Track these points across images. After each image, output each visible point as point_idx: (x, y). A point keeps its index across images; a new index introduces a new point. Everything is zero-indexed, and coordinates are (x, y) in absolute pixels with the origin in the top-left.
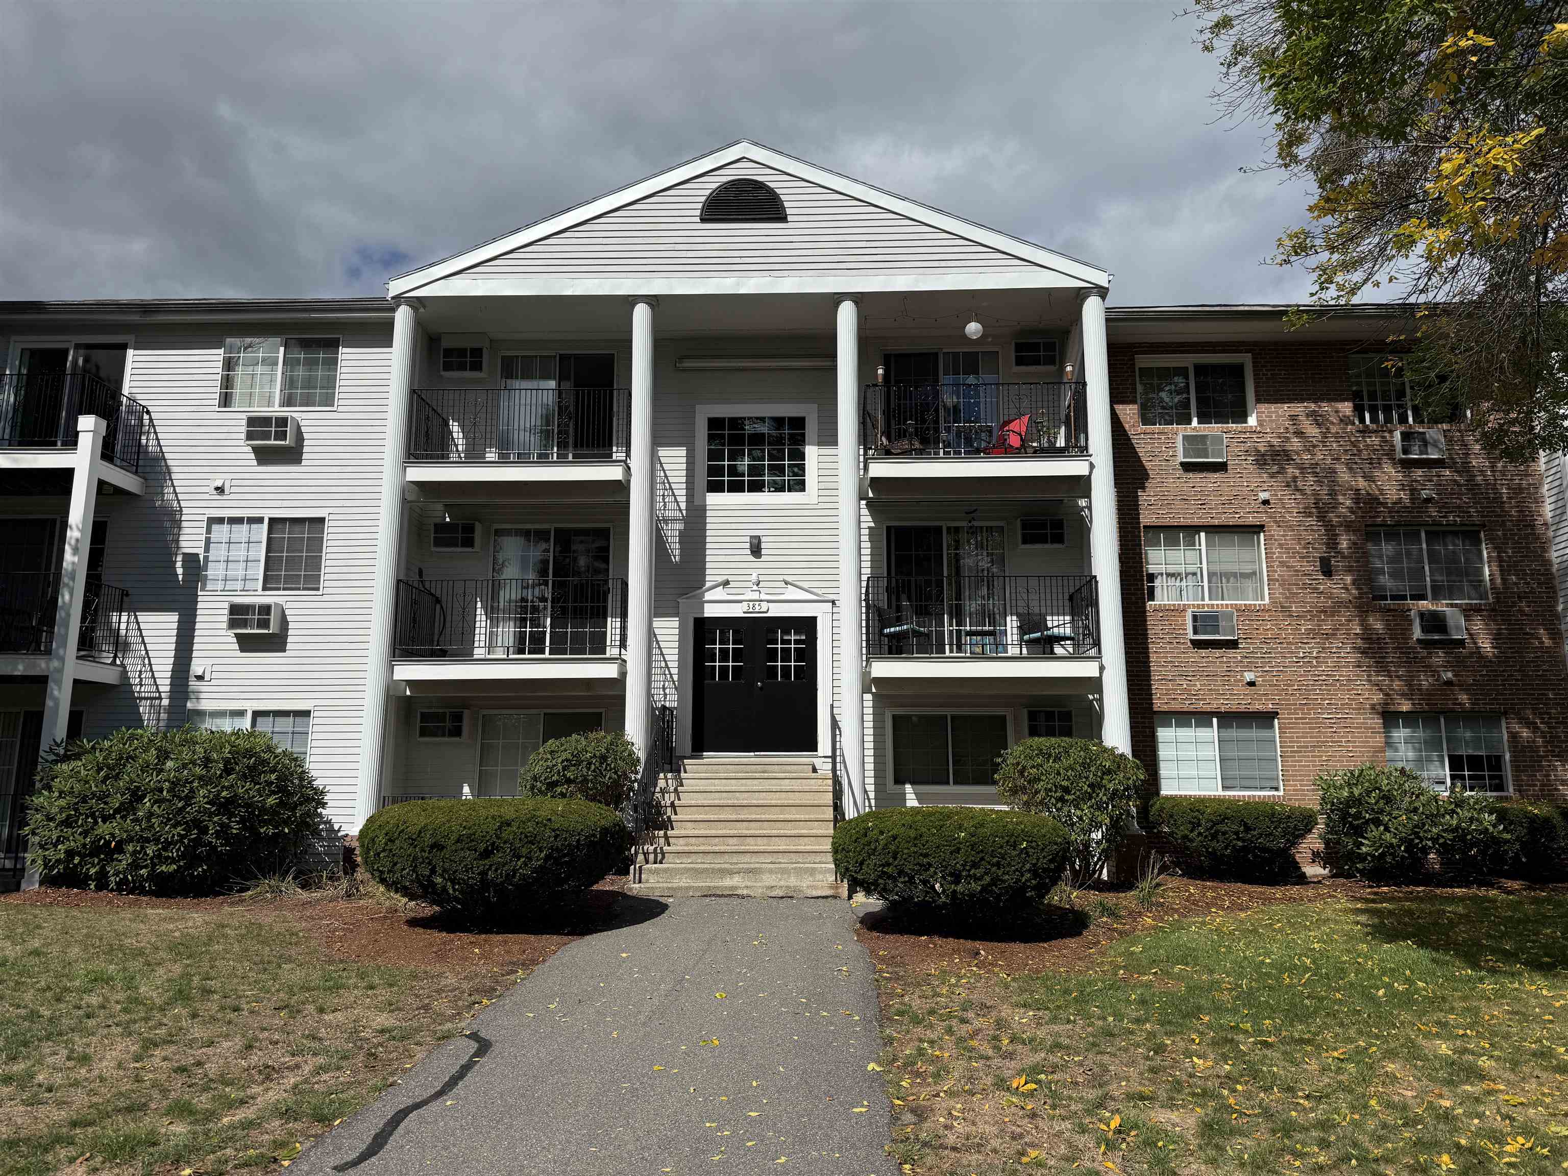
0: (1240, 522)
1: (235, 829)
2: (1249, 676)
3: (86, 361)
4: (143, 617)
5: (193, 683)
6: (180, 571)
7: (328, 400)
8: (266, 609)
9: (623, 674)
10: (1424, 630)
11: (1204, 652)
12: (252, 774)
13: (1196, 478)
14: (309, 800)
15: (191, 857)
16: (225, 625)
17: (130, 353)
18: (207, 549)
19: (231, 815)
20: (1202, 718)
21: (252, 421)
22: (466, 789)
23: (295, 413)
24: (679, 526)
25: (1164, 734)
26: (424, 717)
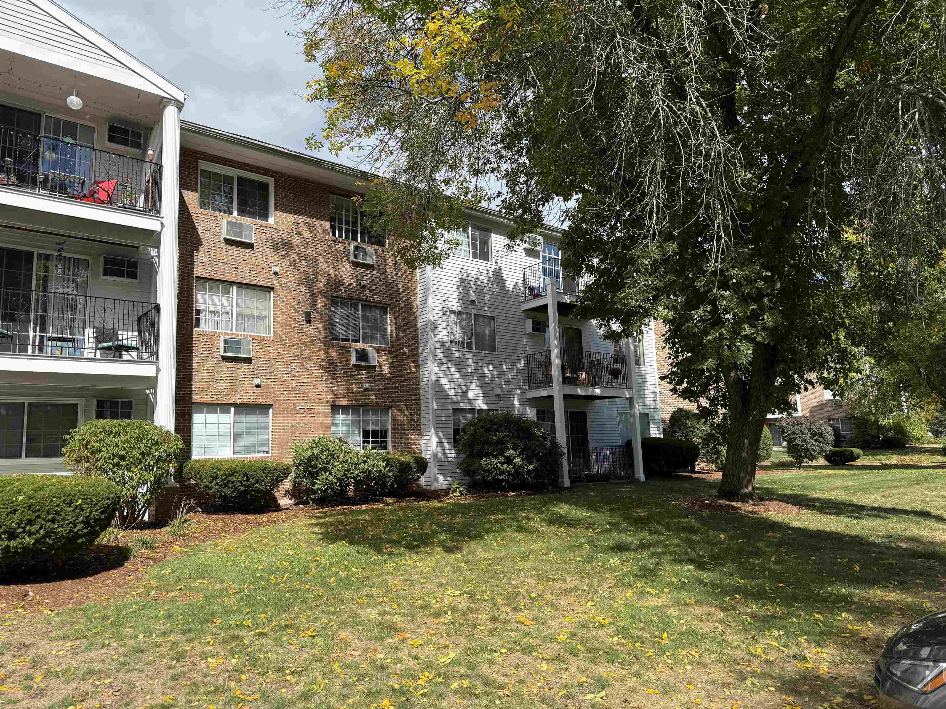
0: (259, 283)
2: (257, 381)
10: (357, 360)
11: (229, 365)
13: (234, 250)
20: (224, 407)
25: (197, 418)
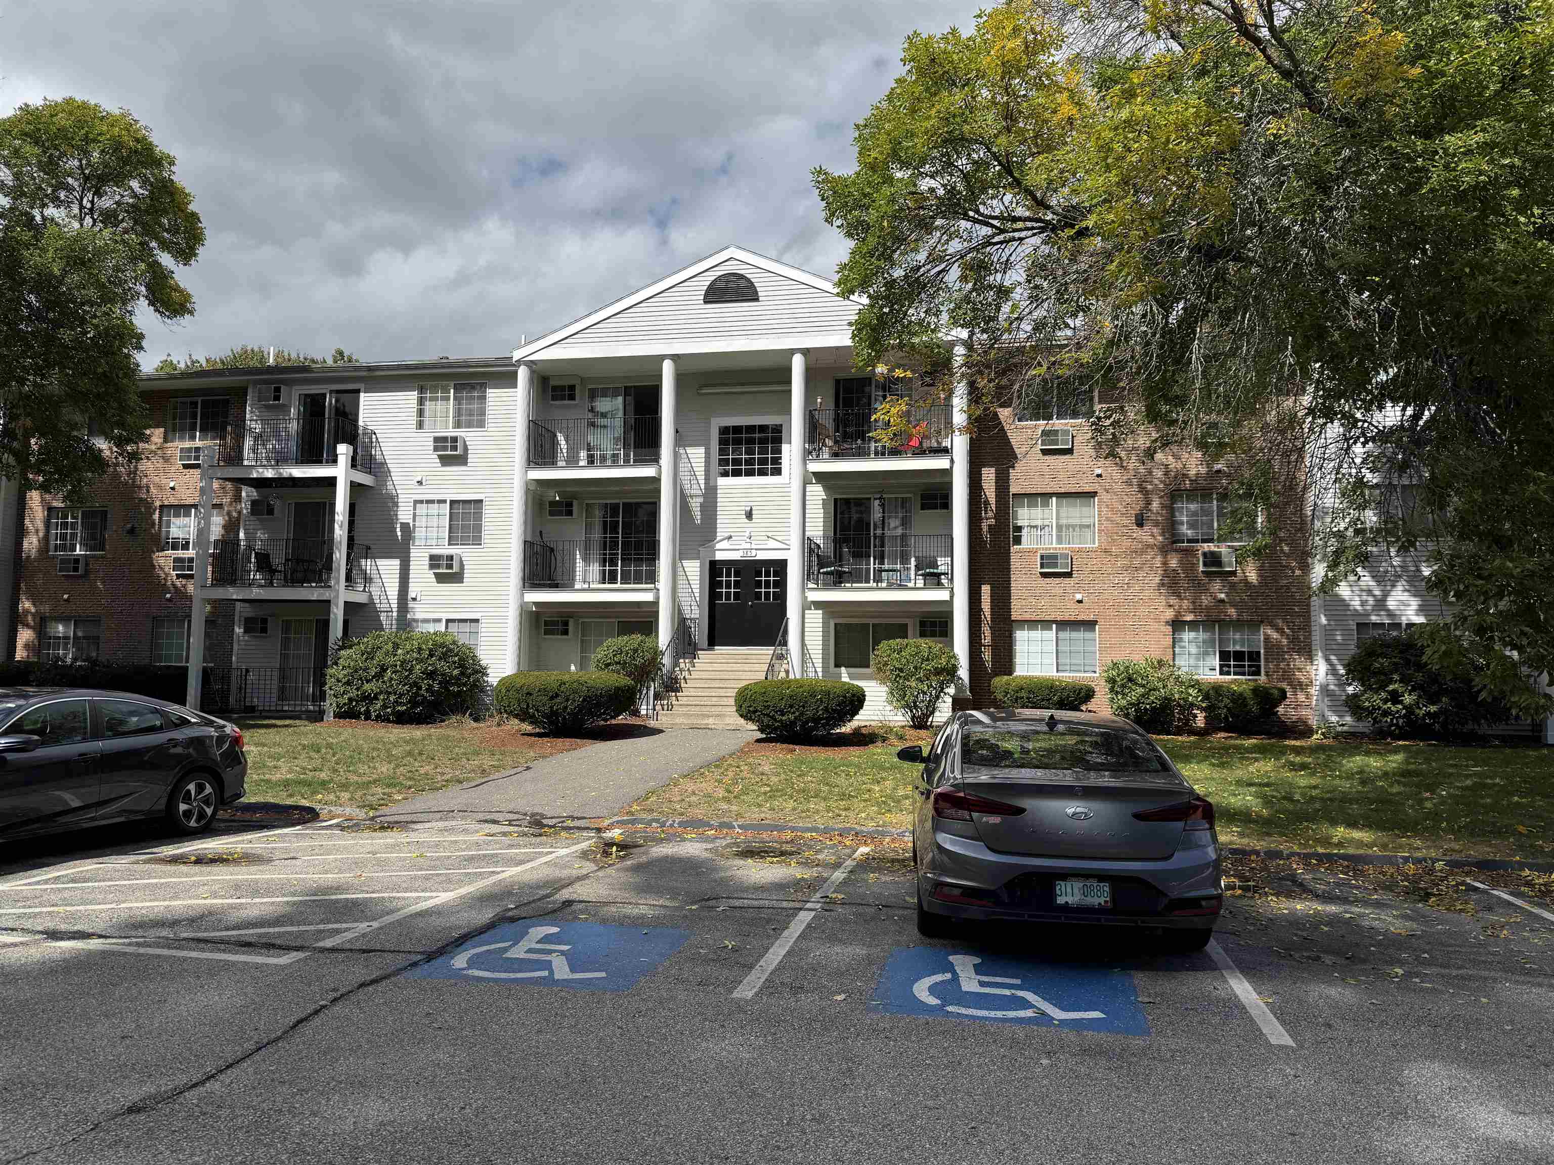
0: (1080, 490)
1: (436, 687)
2: (1079, 597)
3: (337, 401)
4: (380, 562)
5: (411, 604)
6: (399, 534)
7: (481, 424)
8: (451, 558)
9: (658, 598)
10: (1205, 565)
11: (1048, 580)
12: (444, 657)
13: (1049, 459)
14: (477, 672)
15: (413, 703)
16: (427, 567)
17: (362, 395)
18: (414, 520)
19: (434, 680)
20: (1045, 624)
21: (436, 440)
22: (573, 668)
23: (462, 433)
24: (701, 500)
26: (546, 623)
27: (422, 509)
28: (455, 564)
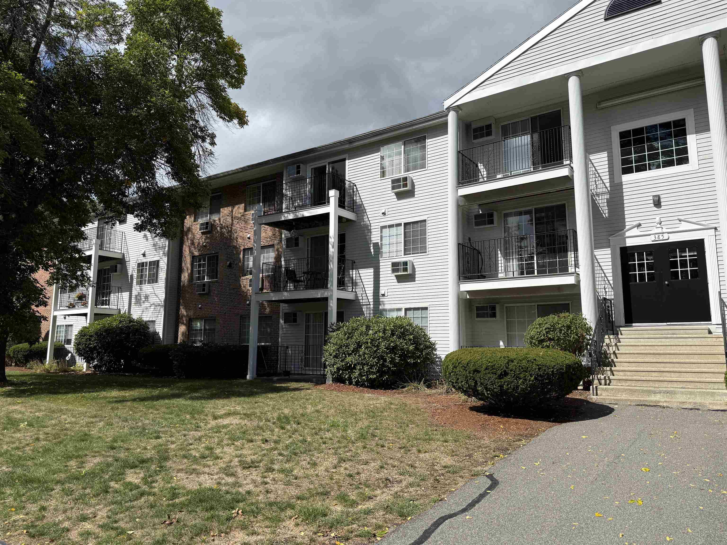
1: (397, 360)
3: (333, 169)
4: (361, 271)
5: (382, 299)
6: (372, 251)
7: (423, 166)
8: (405, 263)
9: (579, 282)
12: (402, 335)
14: (427, 347)
15: (381, 373)
16: (390, 272)
17: (347, 161)
18: (381, 240)
19: (395, 354)
21: (393, 181)
22: (501, 343)
23: (411, 175)
24: (608, 196)
26: (478, 309)
27: (386, 231)
28: (409, 267)
